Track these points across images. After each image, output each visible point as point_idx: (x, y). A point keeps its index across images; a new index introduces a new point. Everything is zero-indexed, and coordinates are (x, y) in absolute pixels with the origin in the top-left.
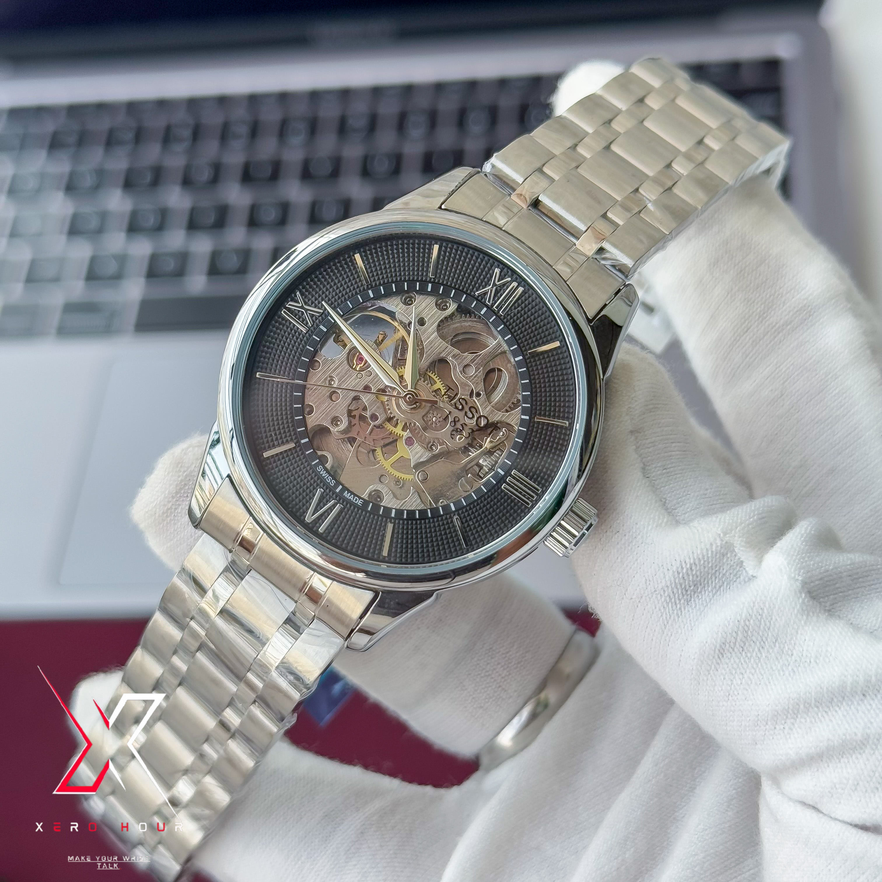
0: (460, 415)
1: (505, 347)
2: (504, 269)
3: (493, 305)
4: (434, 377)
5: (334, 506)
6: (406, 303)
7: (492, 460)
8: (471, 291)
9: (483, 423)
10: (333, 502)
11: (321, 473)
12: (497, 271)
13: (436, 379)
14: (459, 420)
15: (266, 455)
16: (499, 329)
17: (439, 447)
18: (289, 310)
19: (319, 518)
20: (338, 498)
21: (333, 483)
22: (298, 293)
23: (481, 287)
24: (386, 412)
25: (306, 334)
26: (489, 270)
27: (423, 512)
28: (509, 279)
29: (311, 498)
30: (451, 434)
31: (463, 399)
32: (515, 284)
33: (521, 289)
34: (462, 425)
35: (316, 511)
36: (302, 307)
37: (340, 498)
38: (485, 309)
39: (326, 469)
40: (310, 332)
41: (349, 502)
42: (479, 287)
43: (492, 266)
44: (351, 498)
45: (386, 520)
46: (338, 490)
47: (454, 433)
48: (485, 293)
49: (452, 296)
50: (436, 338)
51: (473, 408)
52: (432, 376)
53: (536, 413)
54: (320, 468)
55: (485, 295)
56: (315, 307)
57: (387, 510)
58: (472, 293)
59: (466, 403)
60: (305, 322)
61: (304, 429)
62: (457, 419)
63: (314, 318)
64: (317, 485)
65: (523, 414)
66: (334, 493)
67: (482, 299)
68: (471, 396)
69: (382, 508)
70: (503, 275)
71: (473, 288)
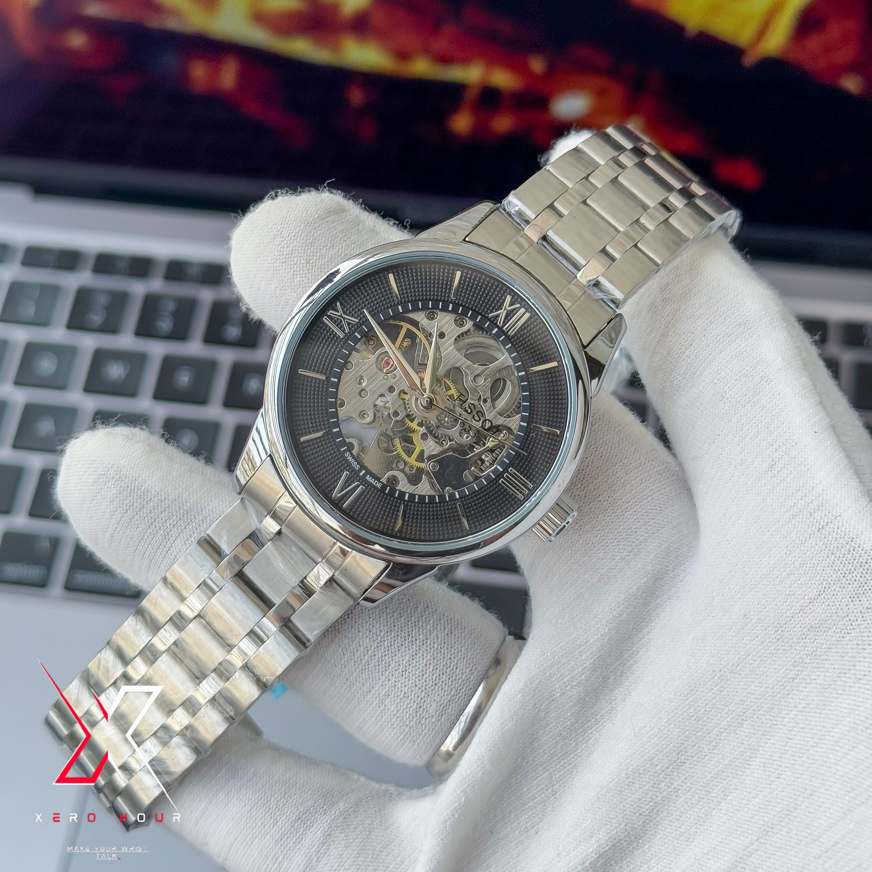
0: (469, 417)
1: (511, 363)
2: (514, 297)
3: (503, 326)
4: (449, 384)
5: (357, 487)
6: (429, 318)
7: (493, 456)
8: (486, 313)
9: (488, 425)
10: (356, 483)
11: (348, 458)
12: (508, 298)
13: (451, 386)
14: (467, 422)
15: (302, 439)
16: (507, 347)
17: (449, 443)
18: (330, 317)
19: (344, 496)
20: (361, 480)
21: (357, 467)
22: (338, 304)
24: (406, 410)
25: (343, 339)
26: (502, 297)
27: (432, 498)
28: (518, 305)
29: (339, 479)
30: (460, 433)
31: (472, 404)
32: (523, 310)
33: (527, 315)
34: (469, 426)
36: (341, 316)
37: (363, 481)
38: (496, 329)
39: (352, 455)
40: (346, 338)
41: (370, 484)
42: (493, 310)
43: (504, 292)
44: (372, 481)
45: (400, 502)
46: (361, 474)
47: (463, 431)
48: (498, 316)
49: (469, 316)
50: (452, 350)
51: (480, 413)
52: (447, 382)
53: (533, 421)
54: (347, 454)
55: (496, 318)
56: (352, 316)
57: (402, 494)
58: (487, 315)
59: (475, 408)
60: (342, 329)
61: (336, 419)
62: (465, 420)
63: (350, 326)
64: (345, 468)
65: (522, 421)
66: (358, 476)
67: (494, 320)
68: (479, 401)
69: (398, 492)
70: (513, 301)
71: (487, 311)
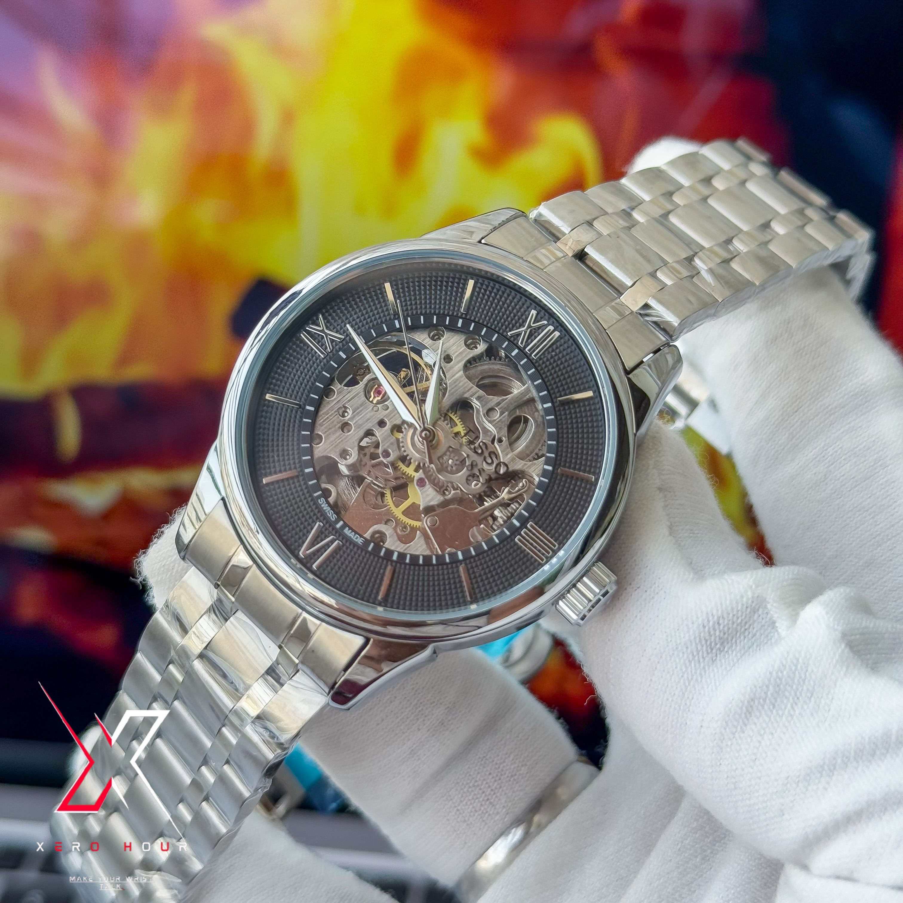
0: (479, 460)
1: (534, 393)
2: (541, 311)
3: (525, 347)
4: (455, 419)
5: (332, 542)
6: (433, 339)
7: (508, 511)
8: (504, 331)
9: (502, 470)
10: (332, 537)
11: (322, 506)
12: (534, 312)
13: (457, 422)
14: (477, 465)
15: (265, 480)
16: (529, 373)
17: (453, 492)
18: (308, 332)
19: (314, 553)
20: (337, 534)
21: (334, 518)
22: (320, 316)
23: (515, 328)
24: (399, 448)
25: (323, 359)
26: (525, 311)
27: (428, 559)
28: (546, 322)
29: (309, 532)
30: (467, 479)
31: (484, 443)
32: (551, 328)
33: (557, 334)
34: (479, 470)
35: (312, 544)
36: (322, 331)
37: (339, 534)
39: (328, 502)
40: (328, 358)
41: (349, 539)
42: (513, 327)
43: (528, 308)
44: (352, 535)
45: (387, 562)
46: (338, 526)
47: (470, 478)
48: (519, 335)
49: (483, 334)
50: (461, 377)
51: (493, 454)
52: (453, 417)
53: (560, 464)
54: (322, 501)
55: (517, 337)
56: (336, 332)
57: (390, 553)
58: (505, 333)
59: (487, 448)
60: (324, 347)
61: (309, 457)
62: (474, 463)
63: (334, 343)
64: (317, 518)
65: (546, 463)
66: (334, 528)
67: (514, 340)
68: (493, 442)
69: (384, 550)
70: (539, 317)
71: (506, 328)
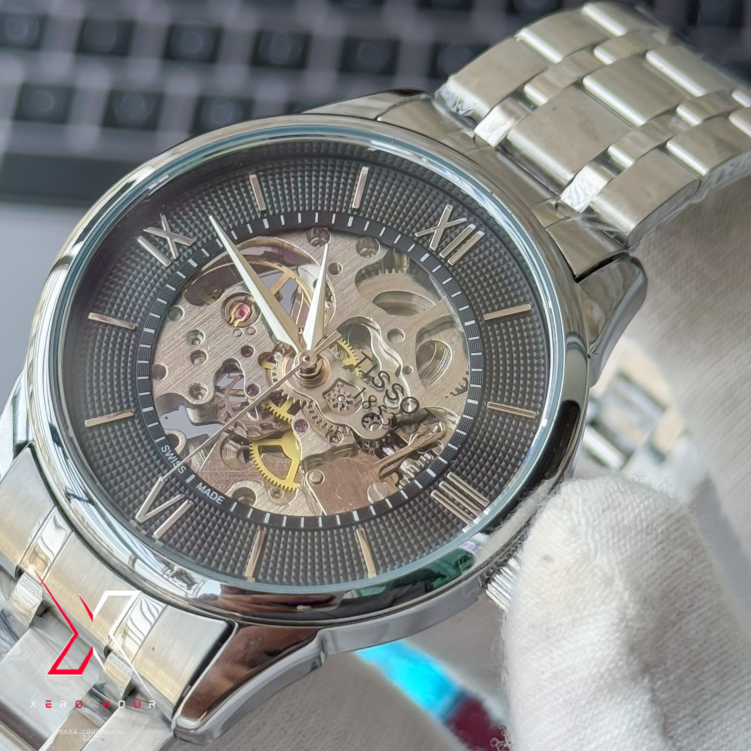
0: (379, 394)
1: (451, 309)
2: (458, 206)
3: (437, 252)
4: (345, 347)
5: (180, 502)
6: (314, 244)
9: (410, 408)
10: (178, 497)
11: (167, 455)
12: (448, 209)
13: (348, 350)
14: (376, 401)
15: (88, 423)
16: (444, 283)
17: (343, 437)
18: (146, 235)
19: (156, 517)
20: (187, 492)
21: (182, 470)
22: (163, 216)
23: (424, 228)
24: (271, 384)
25: (167, 268)
26: (437, 207)
27: (312, 522)
28: (463, 220)
29: (148, 489)
30: (363, 421)
31: (386, 374)
32: (472, 227)
33: (480, 234)
34: (379, 407)
35: (153, 506)
36: (165, 234)
37: (190, 491)
38: (427, 255)
39: (174, 451)
40: (173, 267)
41: (202, 497)
42: (421, 226)
43: (441, 203)
44: (207, 492)
45: (256, 527)
46: (188, 481)
47: (368, 419)
48: (429, 236)
49: (381, 235)
50: (352, 291)
51: (398, 387)
53: (489, 397)
54: (166, 449)
55: (428, 239)
57: (259, 514)
58: (411, 235)
59: (389, 379)
60: (167, 254)
61: (149, 393)
62: (373, 399)
63: (181, 248)
64: (159, 471)
65: (471, 397)
66: (182, 484)
67: (424, 243)
68: (397, 373)
69: (251, 510)
70: (455, 214)
71: (412, 228)
